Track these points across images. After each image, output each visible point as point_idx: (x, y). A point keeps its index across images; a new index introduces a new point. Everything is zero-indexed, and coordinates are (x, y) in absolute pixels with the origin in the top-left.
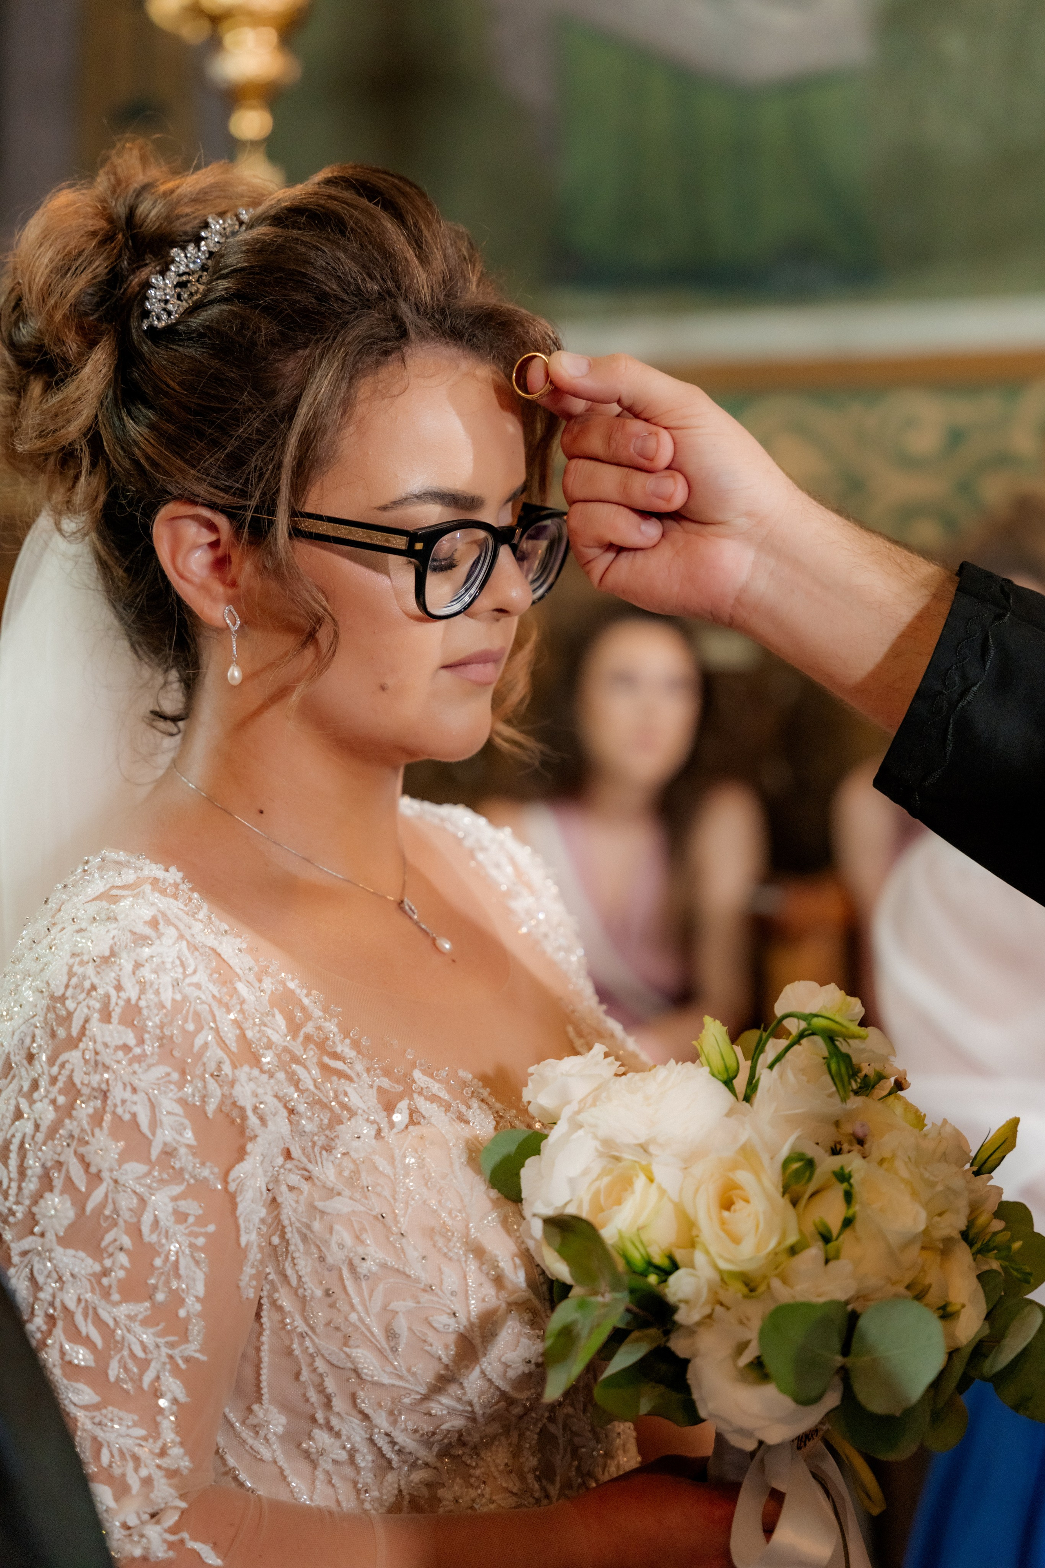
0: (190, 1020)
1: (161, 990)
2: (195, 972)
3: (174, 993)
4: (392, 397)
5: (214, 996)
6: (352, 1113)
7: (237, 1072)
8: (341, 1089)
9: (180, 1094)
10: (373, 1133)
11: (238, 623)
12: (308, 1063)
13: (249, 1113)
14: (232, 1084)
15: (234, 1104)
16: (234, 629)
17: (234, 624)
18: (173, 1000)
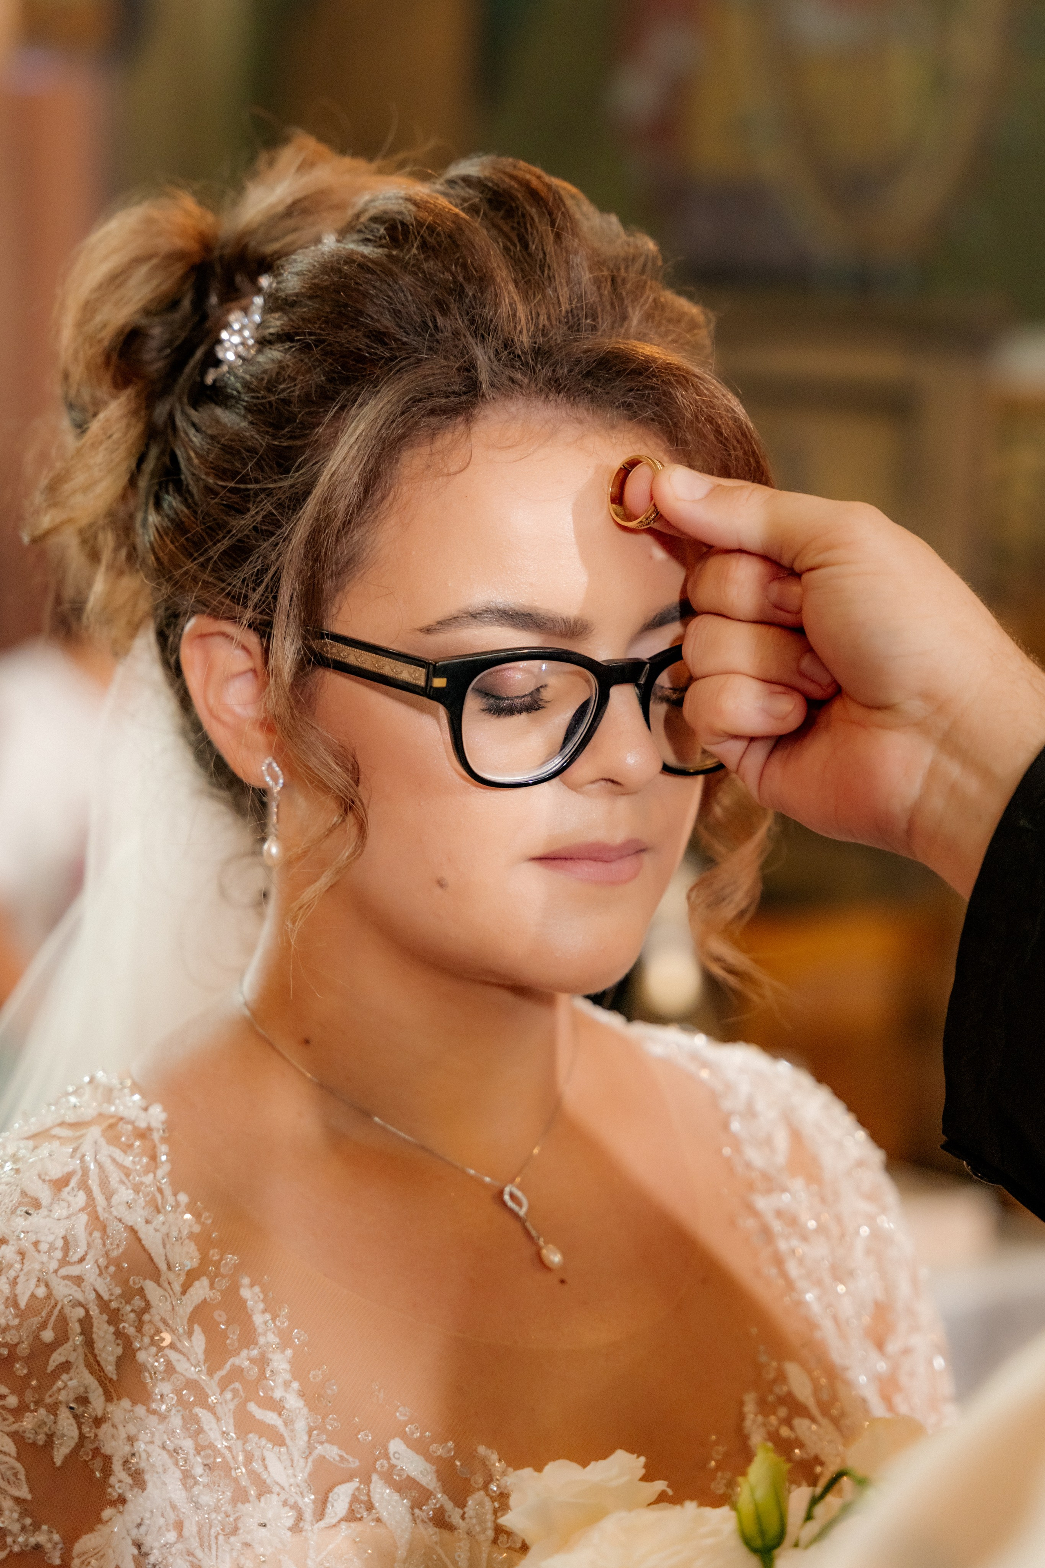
0: (50, 1325)
1: (20, 1280)
2: (82, 1260)
3: (37, 1286)
4: (449, 475)
5: (99, 1296)
6: (264, 1489)
7: (111, 1408)
8: (257, 1454)
9: (15, 1427)
10: (290, 1522)
11: (281, 781)
12: (219, 1409)
13: (117, 1466)
14: (98, 1422)
15: (97, 1451)
16: (276, 789)
17: (277, 784)
18: (33, 1296)
